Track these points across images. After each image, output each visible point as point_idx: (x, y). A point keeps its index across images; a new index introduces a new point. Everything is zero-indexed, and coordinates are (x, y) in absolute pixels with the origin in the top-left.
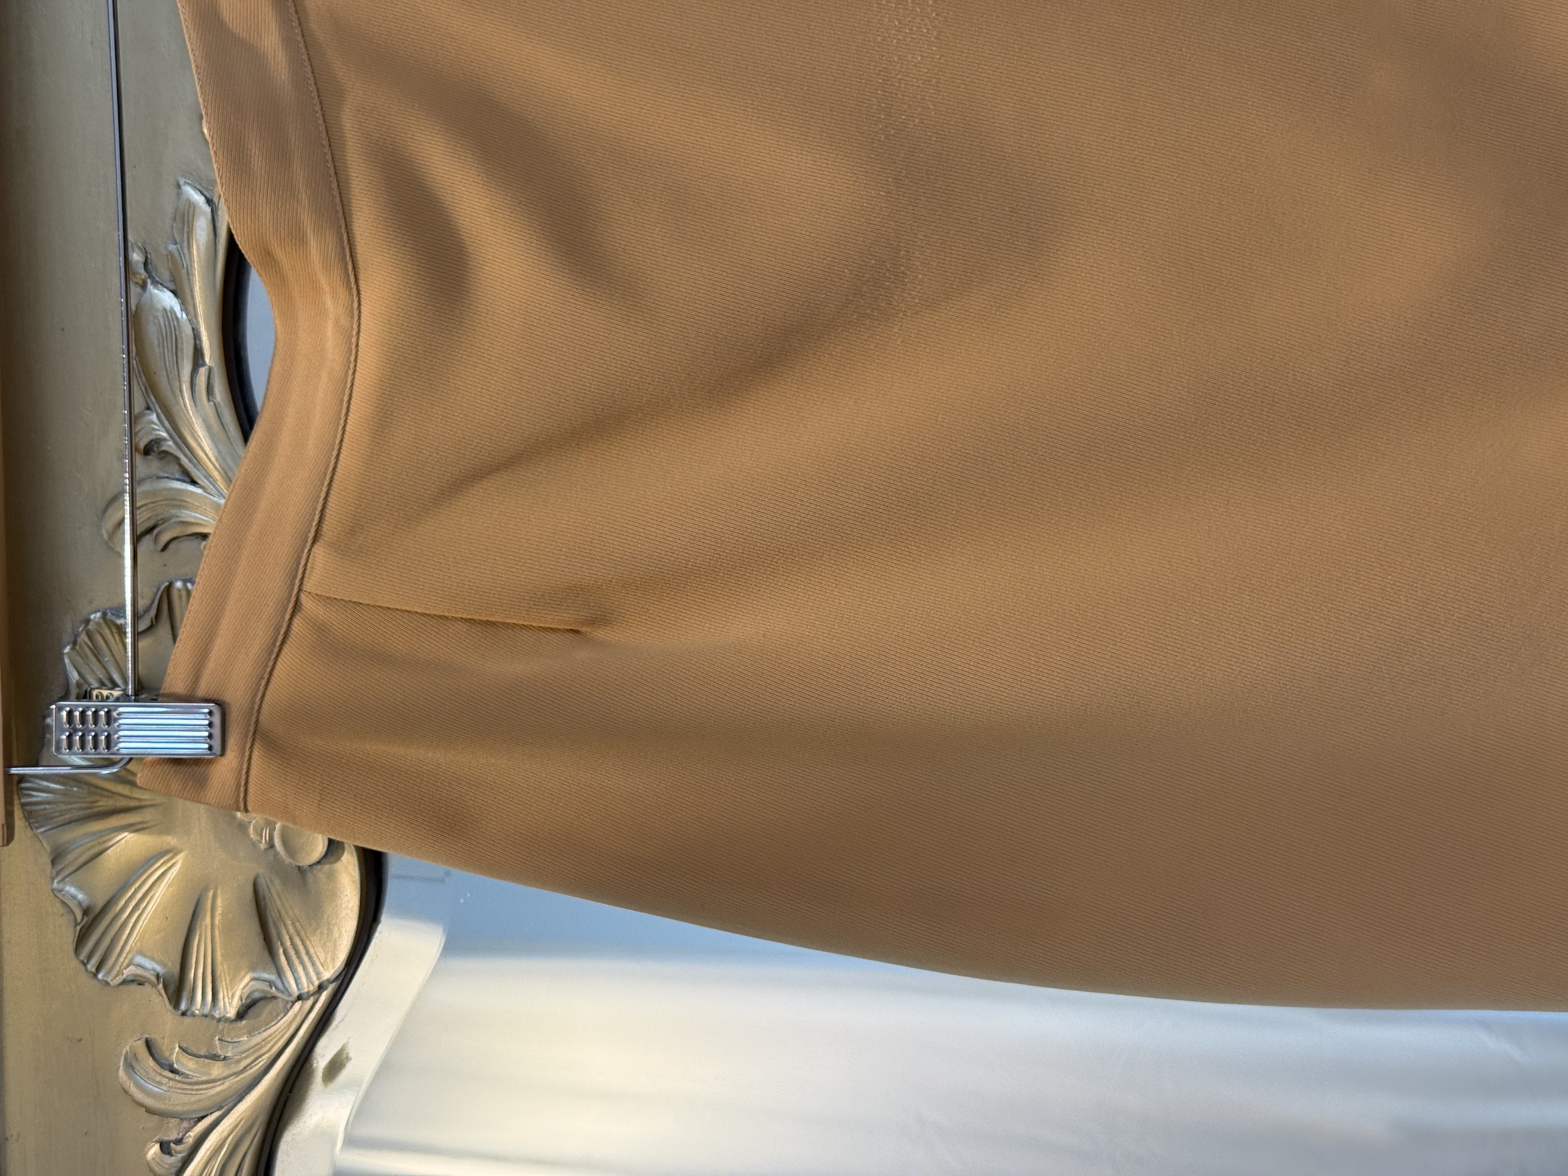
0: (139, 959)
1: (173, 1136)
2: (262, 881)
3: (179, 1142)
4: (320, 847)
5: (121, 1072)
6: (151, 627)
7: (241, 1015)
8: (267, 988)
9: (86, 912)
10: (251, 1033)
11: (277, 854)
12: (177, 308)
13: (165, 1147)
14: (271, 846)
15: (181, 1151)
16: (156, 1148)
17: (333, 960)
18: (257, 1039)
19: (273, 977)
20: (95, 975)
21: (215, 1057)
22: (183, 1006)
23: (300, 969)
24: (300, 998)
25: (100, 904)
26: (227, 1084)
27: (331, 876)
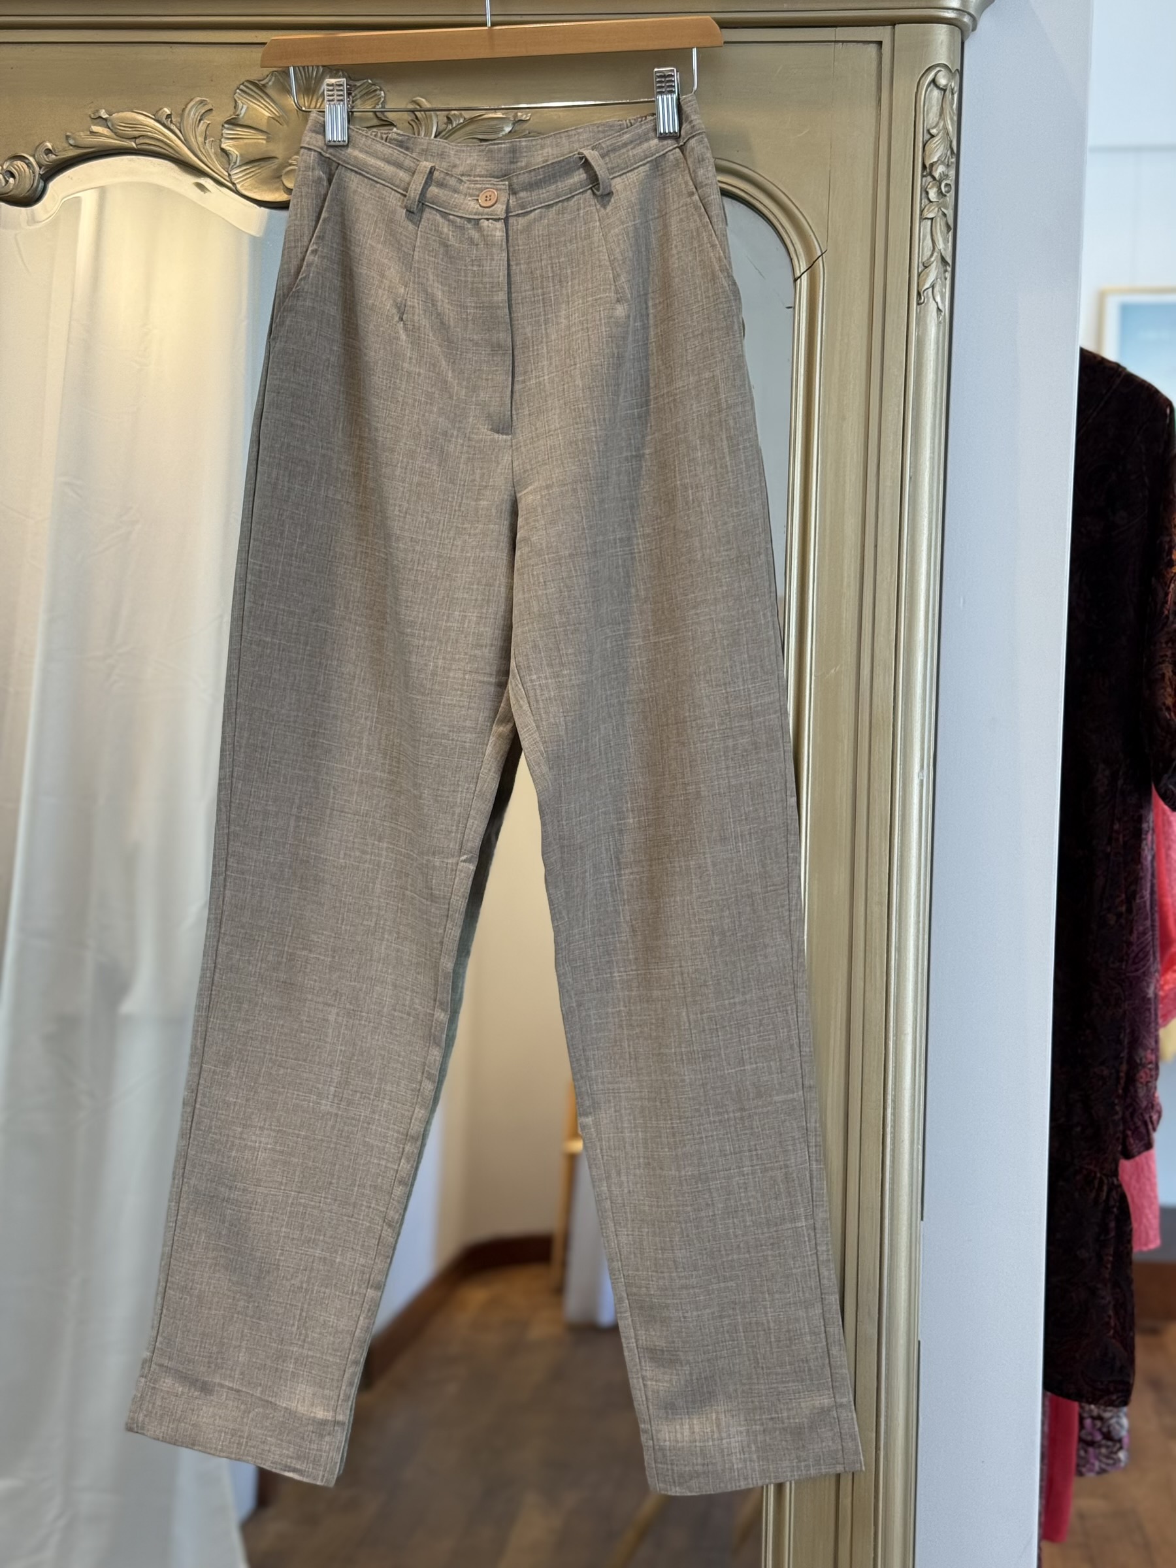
0: (245, 107)
1: (173, 120)
2: (276, 161)
3: (171, 122)
4: (290, 185)
5: (199, 99)
6: (377, 117)
7: (223, 150)
8: (234, 160)
9: (264, 85)
10: (215, 153)
11: (286, 167)
12: (504, 133)
13: (169, 116)
14: (291, 165)
15: (168, 123)
16: (169, 112)
17: (245, 189)
18: (213, 156)
19: (238, 164)
20: (238, 88)
21: (205, 139)
22: (226, 126)
23: (241, 175)
24: (229, 175)
25: (267, 91)
26: (195, 143)
27: (277, 189)
